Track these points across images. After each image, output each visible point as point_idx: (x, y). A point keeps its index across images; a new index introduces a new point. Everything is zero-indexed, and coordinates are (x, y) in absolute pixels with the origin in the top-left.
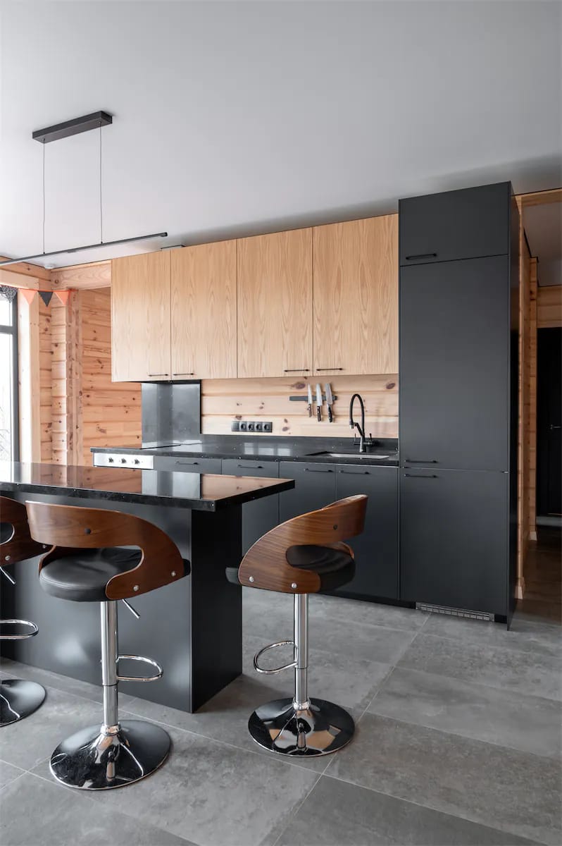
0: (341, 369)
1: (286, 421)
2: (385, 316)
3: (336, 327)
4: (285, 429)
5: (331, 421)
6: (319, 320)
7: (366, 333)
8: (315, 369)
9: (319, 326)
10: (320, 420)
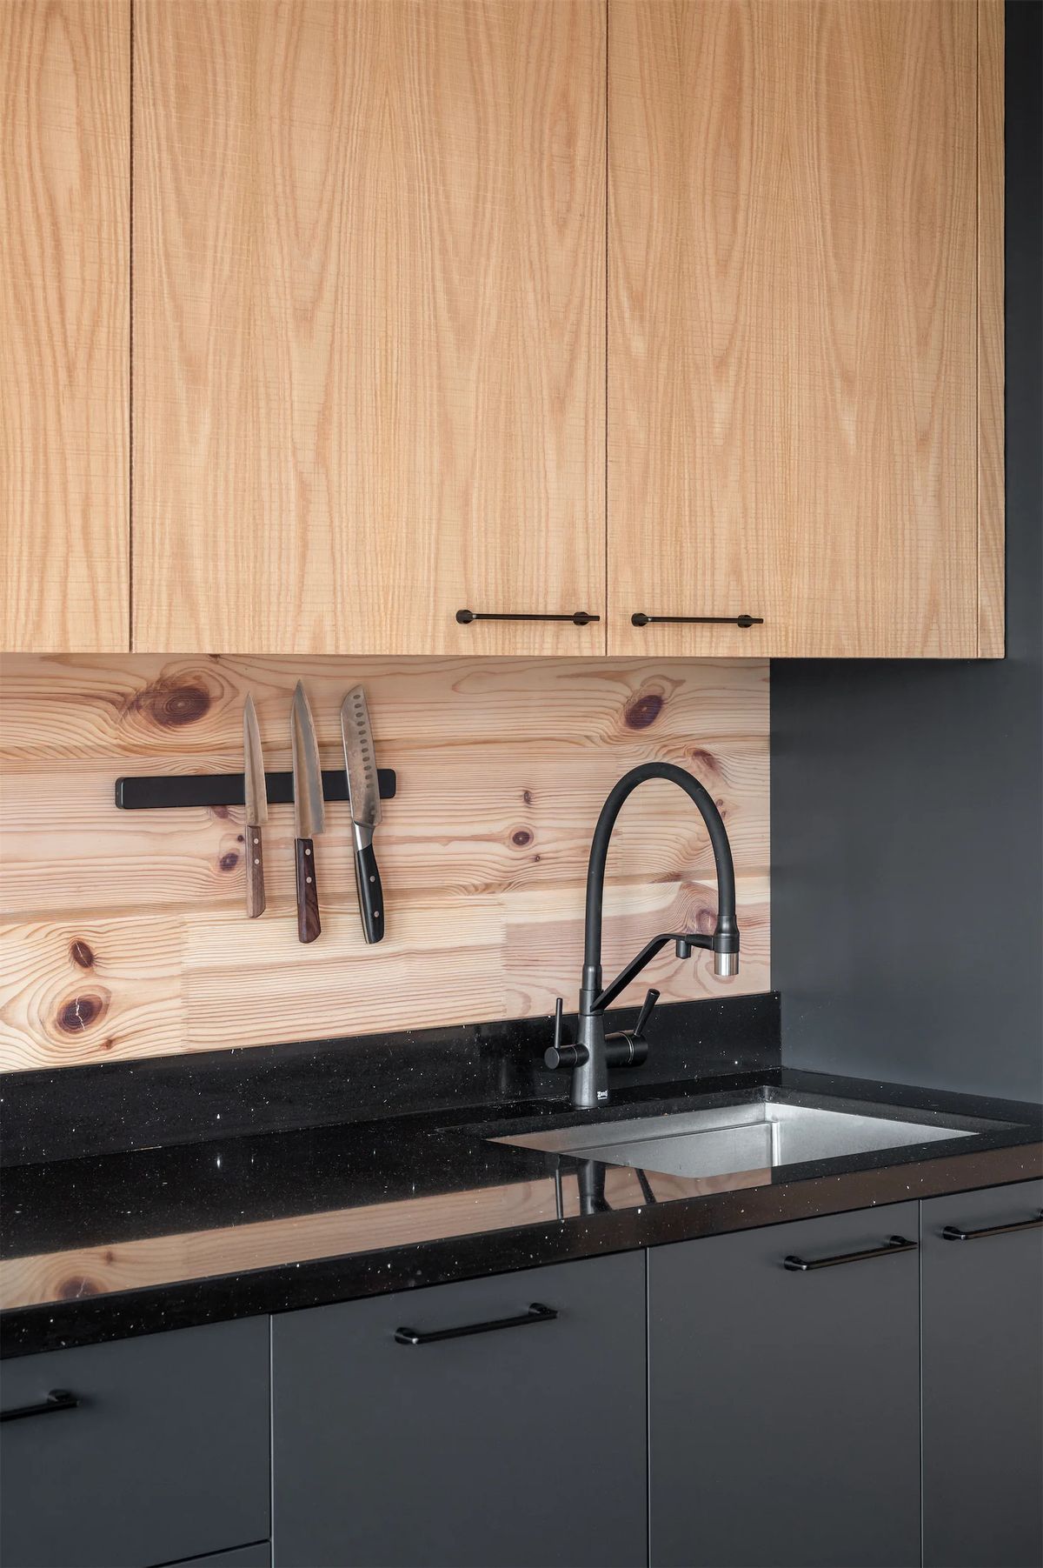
0: (745, 622)
1: (83, 956)
2: (923, 340)
3: (721, 363)
4: (80, 1014)
5: (376, 930)
6: (638, 301)
7: (848, 425)
8: (619, 618)
9: (639, 346)
10: (311, 929)
